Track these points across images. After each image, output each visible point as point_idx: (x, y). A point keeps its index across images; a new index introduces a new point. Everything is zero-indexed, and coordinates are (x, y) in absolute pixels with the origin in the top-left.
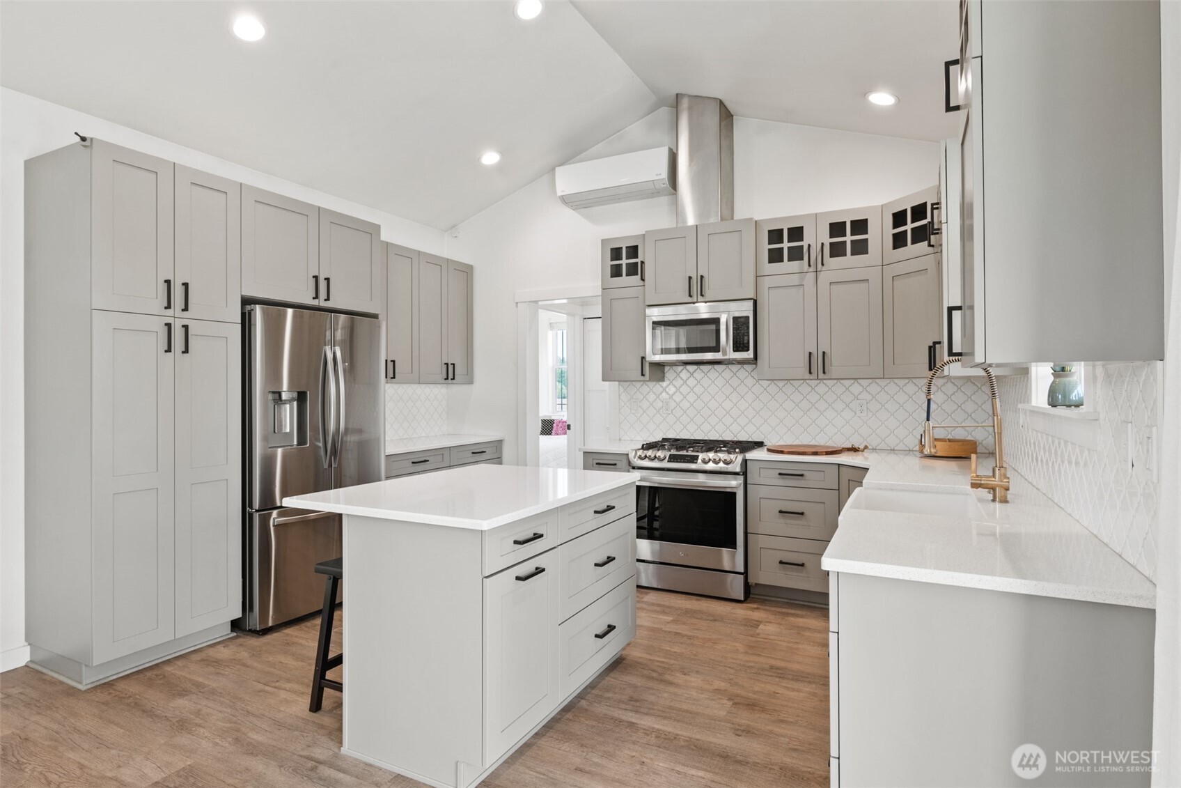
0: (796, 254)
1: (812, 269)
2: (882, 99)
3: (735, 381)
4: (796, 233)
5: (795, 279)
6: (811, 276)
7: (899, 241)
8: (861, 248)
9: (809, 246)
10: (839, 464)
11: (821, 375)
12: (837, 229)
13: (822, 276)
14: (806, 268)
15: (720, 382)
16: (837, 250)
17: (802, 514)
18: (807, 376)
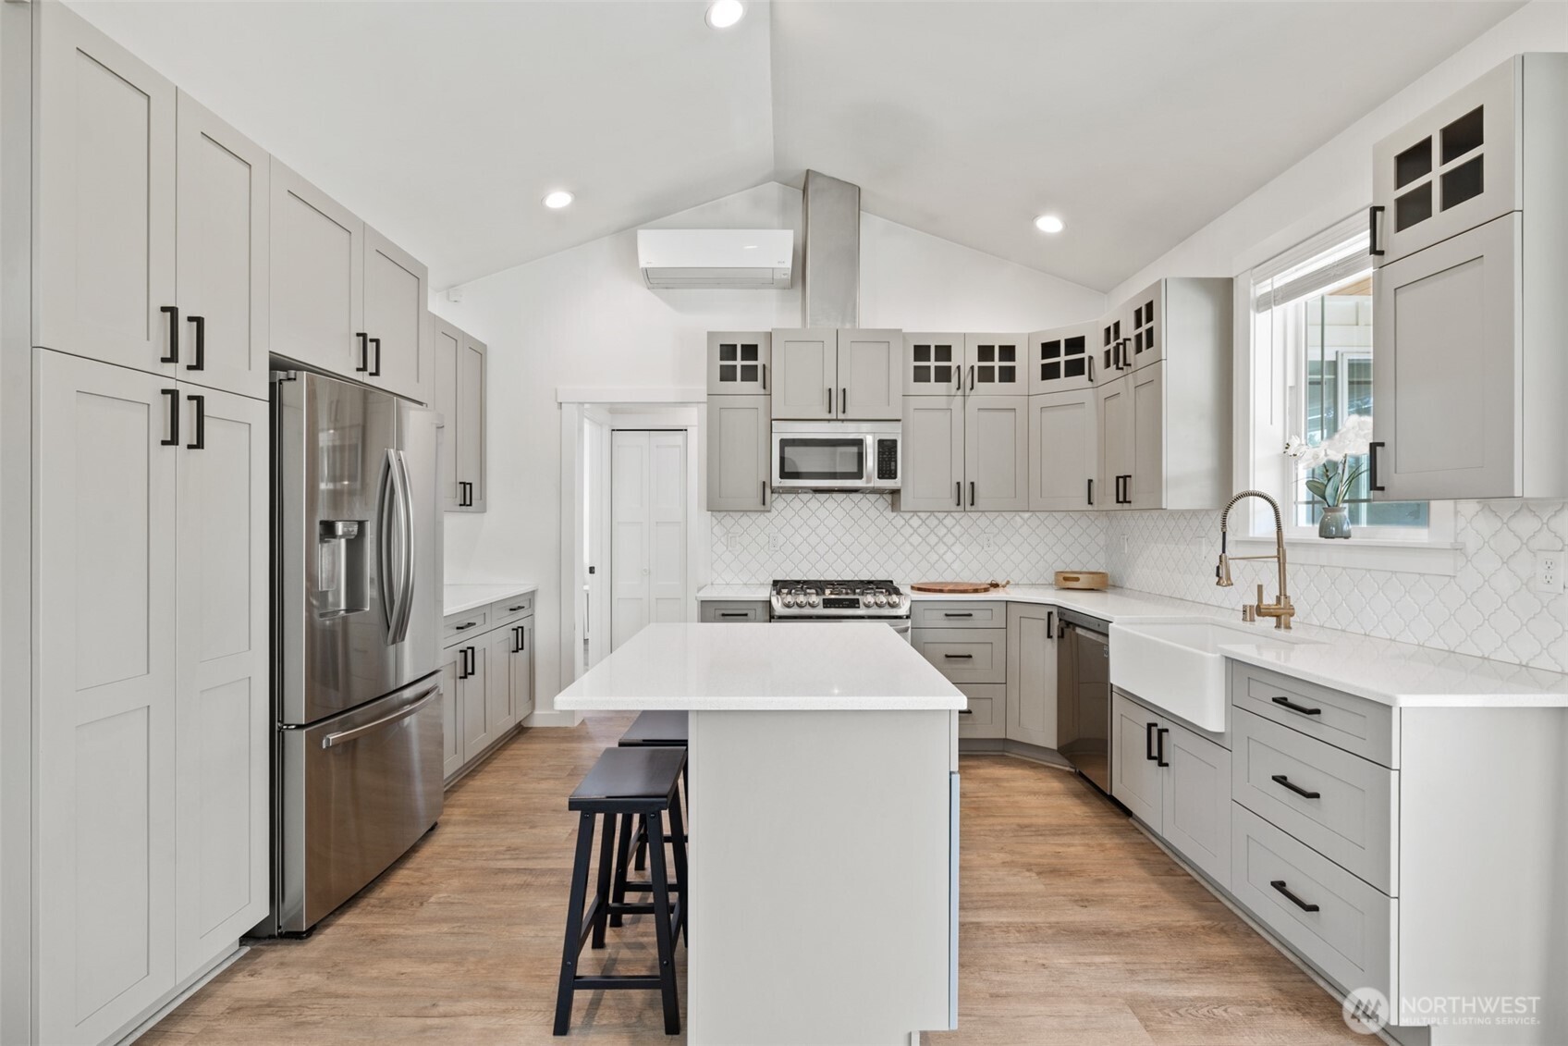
0: (944, 375)
1: (960, 392)
2: (1050, 224)
3: (856, 513)
4: (945, 352)
5: (942, 402)
6: (959, 400)
7: (1049, 372)
8: (1008, 375)
9: (959, 367)
10: (1007, 602)
11: (968, 507)
12: (985, 352)
13: (970, 401)
14: (954, 391)
15: (839, 513)
16: (986, 375)
17: (970, 656)
18: (954, 507)
